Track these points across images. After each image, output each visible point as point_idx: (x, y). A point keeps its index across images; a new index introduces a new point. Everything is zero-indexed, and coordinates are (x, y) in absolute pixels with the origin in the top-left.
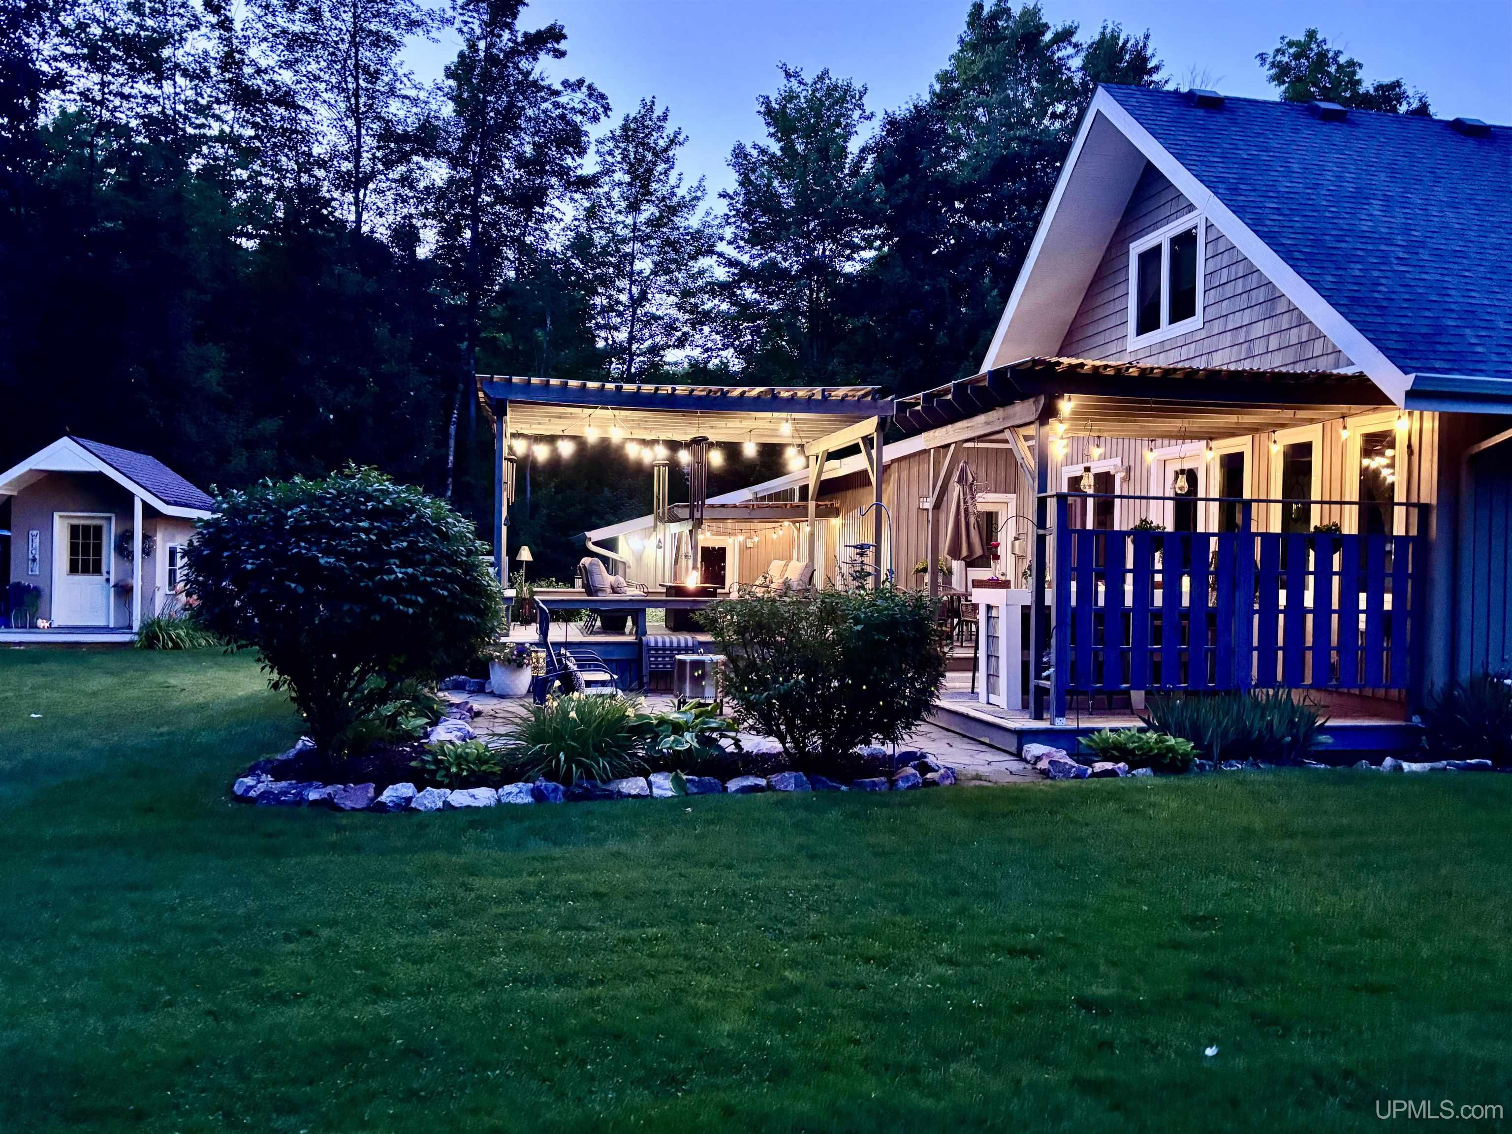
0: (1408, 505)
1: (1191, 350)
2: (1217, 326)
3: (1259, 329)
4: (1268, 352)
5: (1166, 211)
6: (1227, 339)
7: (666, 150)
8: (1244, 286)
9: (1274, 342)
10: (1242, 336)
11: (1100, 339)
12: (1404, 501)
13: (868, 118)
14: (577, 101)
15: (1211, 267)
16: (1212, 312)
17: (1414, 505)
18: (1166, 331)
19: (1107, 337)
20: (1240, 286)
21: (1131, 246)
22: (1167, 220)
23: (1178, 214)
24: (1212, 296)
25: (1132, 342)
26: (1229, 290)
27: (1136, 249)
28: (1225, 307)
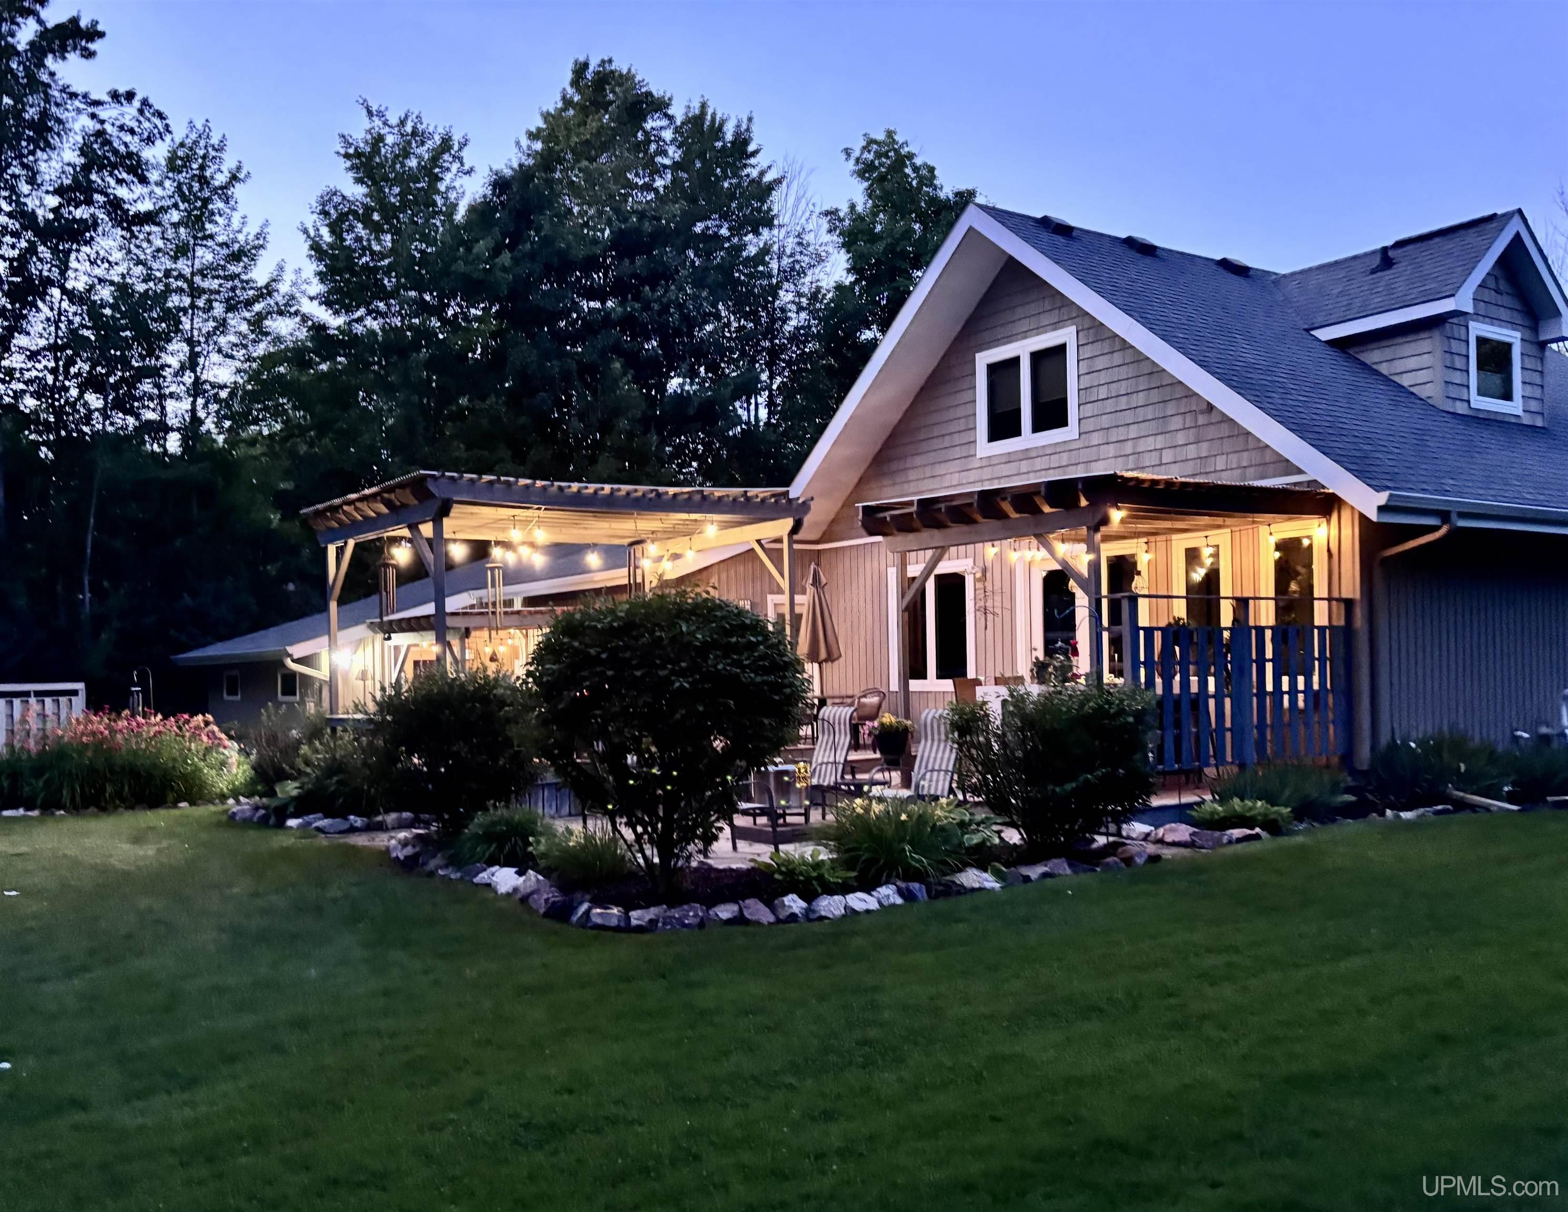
0: (1330, 599)
1: (1064, 459)
2: (1096, 439)
3: (1150, 443)
4: (1161, 465)
5: (1024, 326)
6: (1111, 450)
7: (224, 187)
8: (1128, 403)
9: (1167, 456)
10: (1128, 448)
11: (936, 444)
12: (1326, 596)
13: (469, 172)
14: (128, 117)
15: (1086, 381)
16: (1089, 425)
17: (1339, 600)
18: (1028, 439)
19: (947, 442)
20: (1123, 403)
21: (978, 356)
22: (1025, 335)
23: (1039, 330)
24: (1088, 410)
25: (985, 448)
26: (1109, 406)
27: (984, 359)
28: (1105, 421)
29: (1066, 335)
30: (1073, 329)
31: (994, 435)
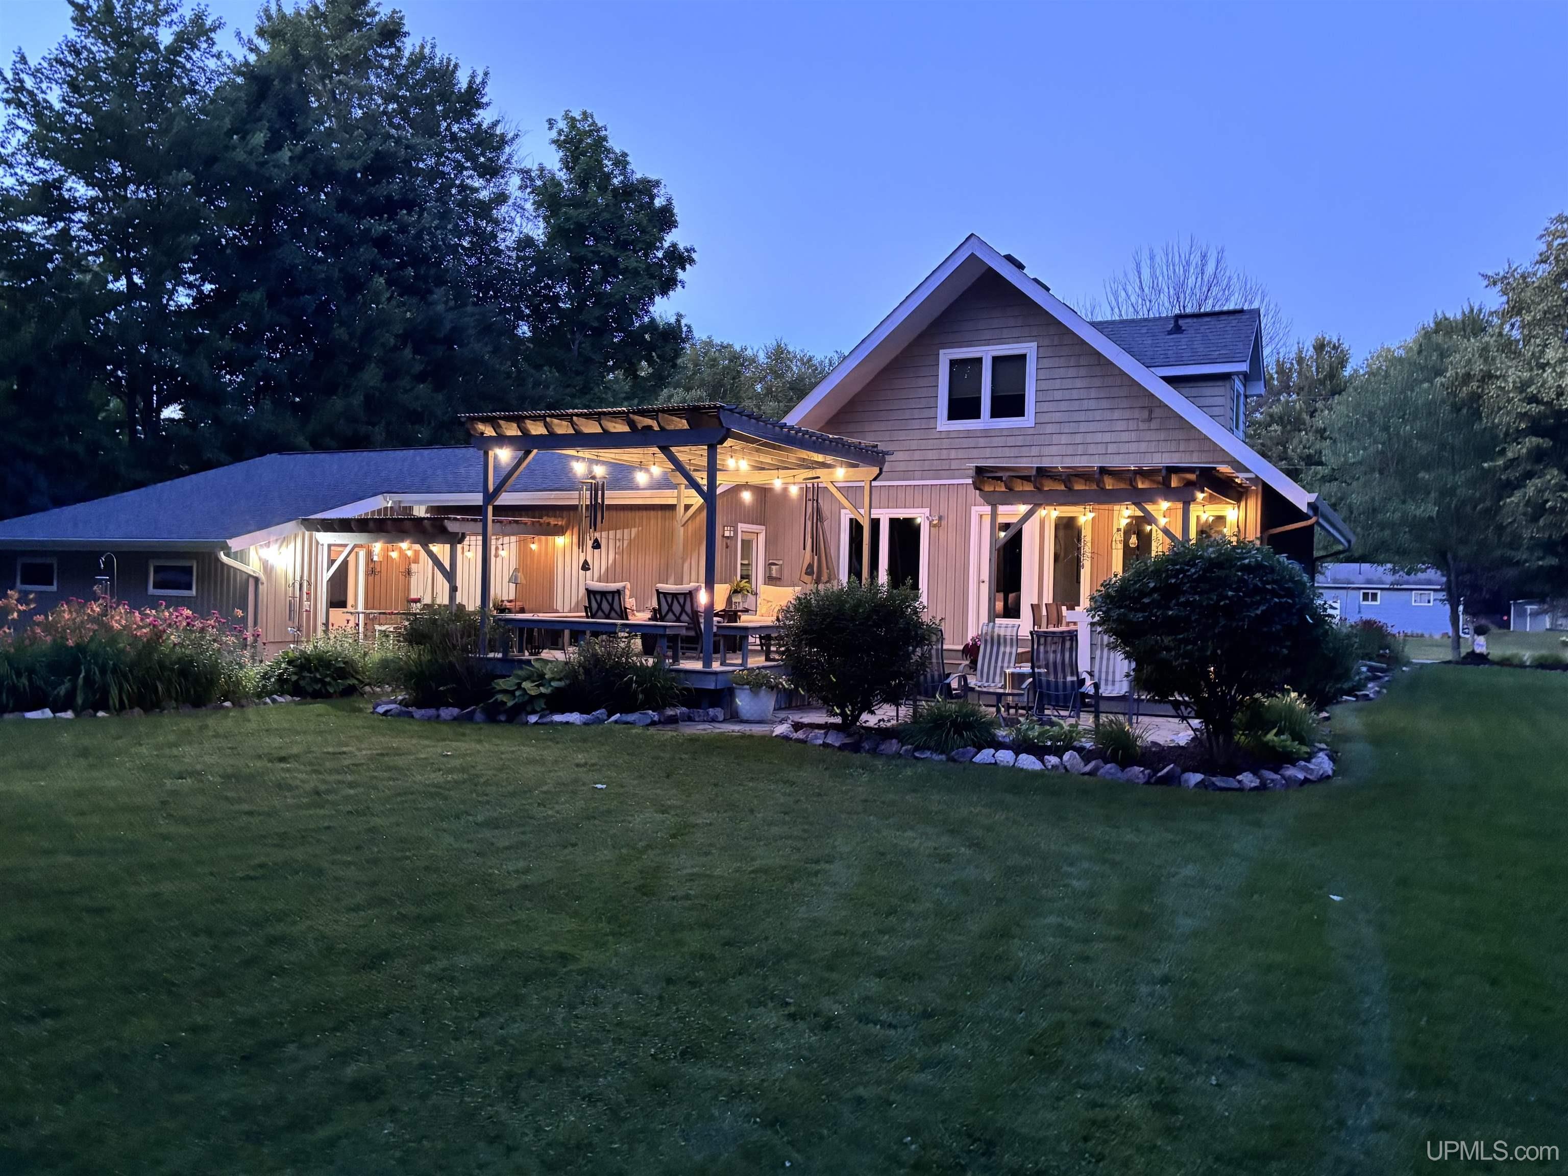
2: (1049, 429)
3: (1098, 437)
4: (1106, 454)
5: (987, 335)
6: (1064, 439)
8: (1080, 406)
9: (1112, 448)
10: (1078, 439)
16: (1045, 418)
18: (985, 421)
19: (907, 414)
20: (1076, 405)
21: (941, 352)
22: (988, 342)
23: (1000, 341)
24: (1045, 407)
25: (944, 424)
26: (1064, 406)
27: (946, 356)
28: (1057, 417)
29: (1029, 348)
30: (1034, 345)
31: (953, 415)
